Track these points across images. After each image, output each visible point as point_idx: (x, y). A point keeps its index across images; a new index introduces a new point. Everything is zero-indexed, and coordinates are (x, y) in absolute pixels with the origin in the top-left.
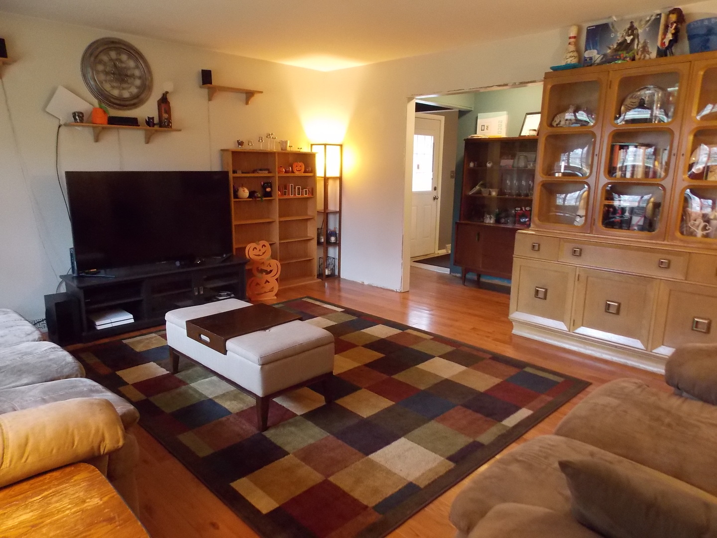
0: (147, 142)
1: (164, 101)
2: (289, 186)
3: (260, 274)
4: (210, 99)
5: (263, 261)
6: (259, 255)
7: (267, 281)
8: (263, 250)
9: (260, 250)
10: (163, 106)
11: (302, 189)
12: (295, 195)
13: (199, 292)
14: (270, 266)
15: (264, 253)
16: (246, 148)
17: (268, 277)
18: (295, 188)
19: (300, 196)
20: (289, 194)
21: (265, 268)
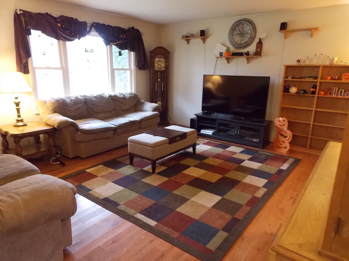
0: (248, 63)
1: (260, 43)
2: (333, 89)
3: (280, 136)
4: (285, 38)
5: (283, 129)
6: (281, 125)
7: (284, 142)
8: (284, 123)
9: (282, 123)
10: (259, 45)
11: (345, 92)
12: (337, 95)
13: (237, 132)
14: (286, 134)
15: (284, 125)
16: (302, 64)
17: (284, 139)
18: (338, 90)
19: (342, 97)
20: (332, 94)
21: (284, 134)
